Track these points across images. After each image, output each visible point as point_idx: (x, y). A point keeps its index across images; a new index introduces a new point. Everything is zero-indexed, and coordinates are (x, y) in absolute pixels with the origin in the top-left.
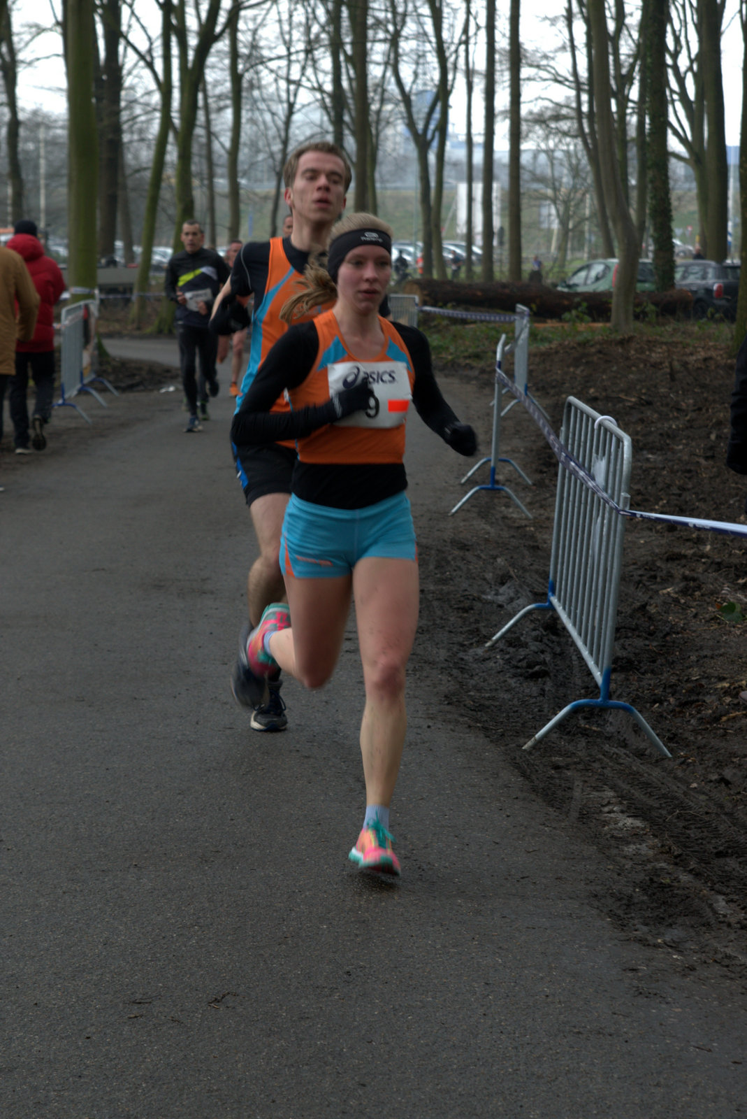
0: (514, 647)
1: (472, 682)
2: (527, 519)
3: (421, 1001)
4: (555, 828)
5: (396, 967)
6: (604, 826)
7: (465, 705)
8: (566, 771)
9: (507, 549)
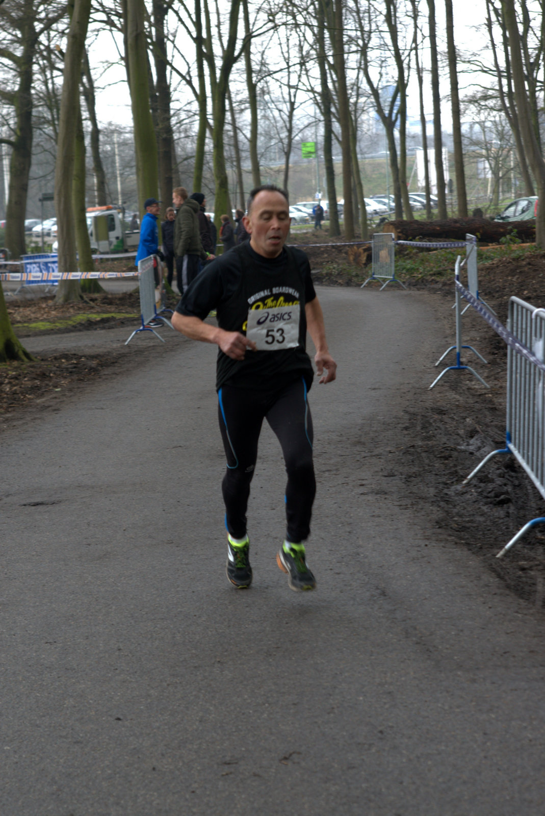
0: (484, 482)
1: (455, 510)
2: (486, 388)
3: (437, 750)
4: (526, 614)
5: (416, 726)
7: (451, 528)
8: (530, 572)
9: (473, 411)
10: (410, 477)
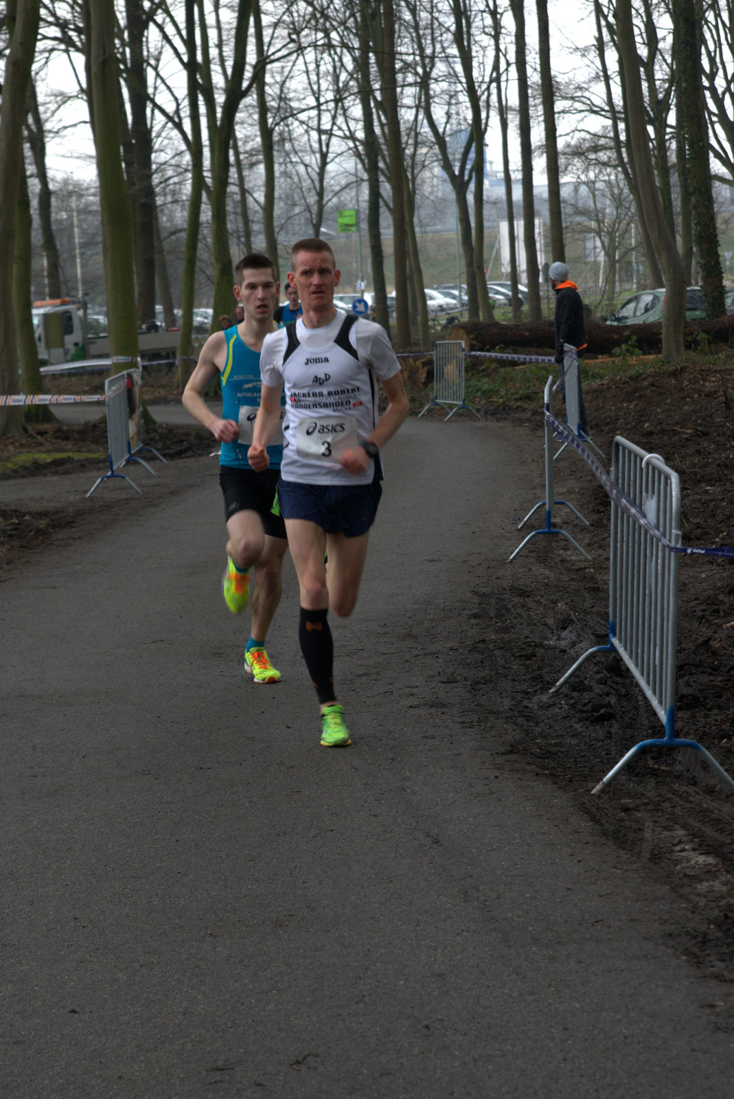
0: (579, 691)
1: (538, 729)
2: (586, 560)
3: (501, 1050)
4: (627, 870)
5: (474, 1019)
6: (676, 865)
7: (531, 753)
8: (635, 813)
9: (568, 593)
10: (478, 683)
